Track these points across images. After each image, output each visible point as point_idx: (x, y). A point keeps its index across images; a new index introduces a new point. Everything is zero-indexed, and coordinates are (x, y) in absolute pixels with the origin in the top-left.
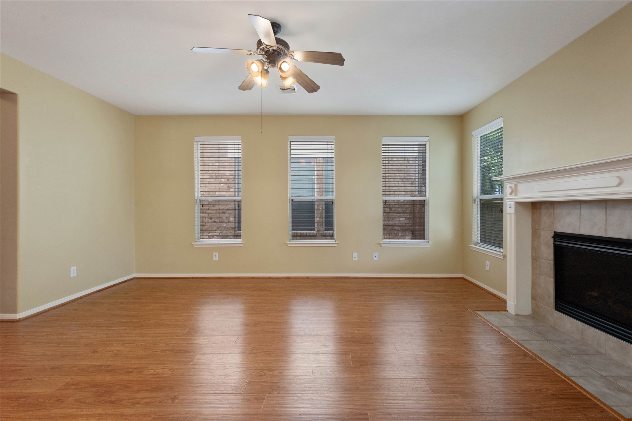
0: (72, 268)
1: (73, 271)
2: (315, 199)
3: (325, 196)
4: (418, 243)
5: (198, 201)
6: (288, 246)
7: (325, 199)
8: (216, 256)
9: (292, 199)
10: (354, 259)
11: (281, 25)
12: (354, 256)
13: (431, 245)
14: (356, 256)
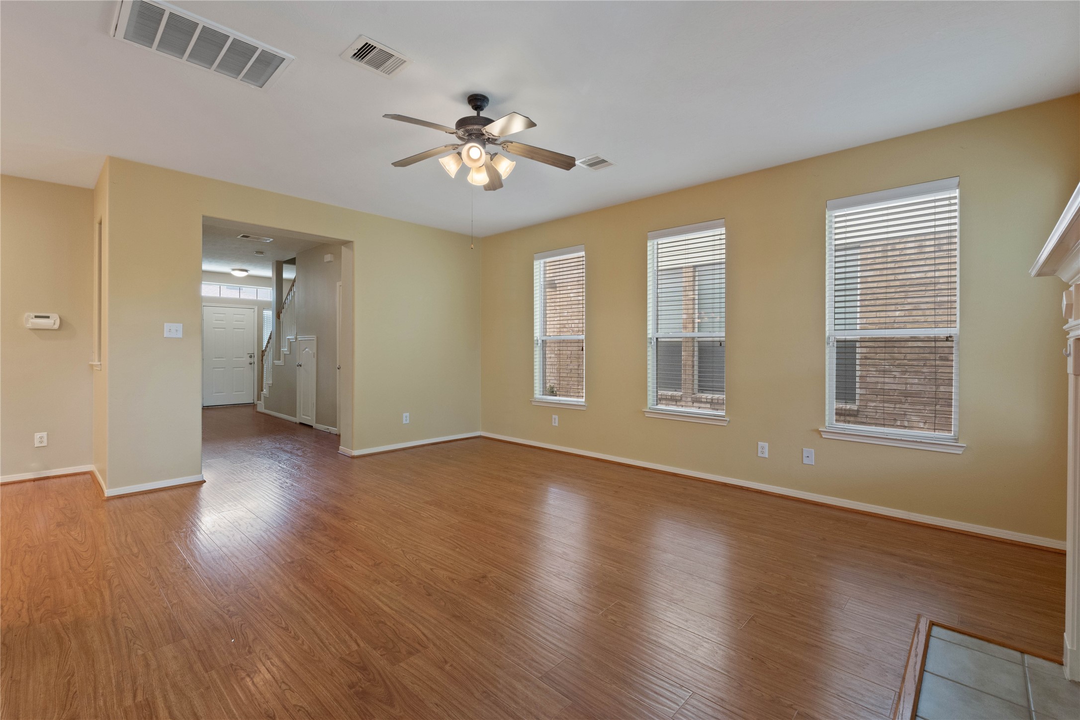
0: (405, 415)
1: (406, 418)
2: (681, 338)
3: (698, 331)
4: (915, 440)
5: (539, 342)
6: (646, 415)
7: (698, 337)
8: (556, 420)
9: (657, 339)
10: (760, 454)
11: (488, 97)
12: (760, 450)
13: (963, 449)
14: (764, 450)
